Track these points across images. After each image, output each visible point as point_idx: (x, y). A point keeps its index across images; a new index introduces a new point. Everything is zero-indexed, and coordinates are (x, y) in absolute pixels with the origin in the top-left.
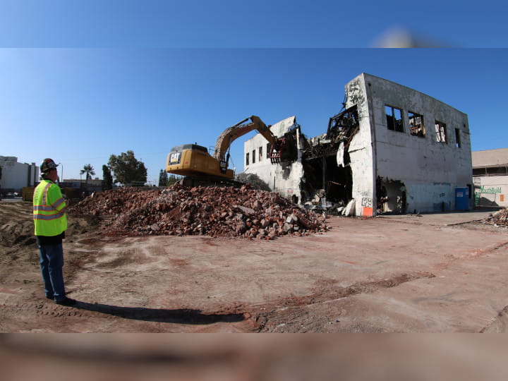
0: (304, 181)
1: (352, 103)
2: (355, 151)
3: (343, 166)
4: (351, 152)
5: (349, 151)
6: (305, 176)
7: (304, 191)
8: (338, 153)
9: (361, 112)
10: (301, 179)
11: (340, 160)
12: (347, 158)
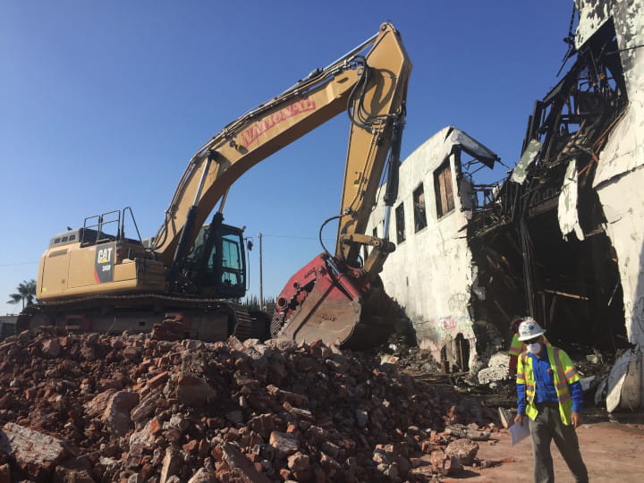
0: (479, 293)
1: (596, 20)
2: (616, 178)
3: (580, 236)
4: (604, 184)
5: (596, 182)
6: (481, 281)
7: (482, 323)
8: (562, 198)
9: (628, 37)
10: (471, 290)
11: (568, 218)
12: (590, 209)
